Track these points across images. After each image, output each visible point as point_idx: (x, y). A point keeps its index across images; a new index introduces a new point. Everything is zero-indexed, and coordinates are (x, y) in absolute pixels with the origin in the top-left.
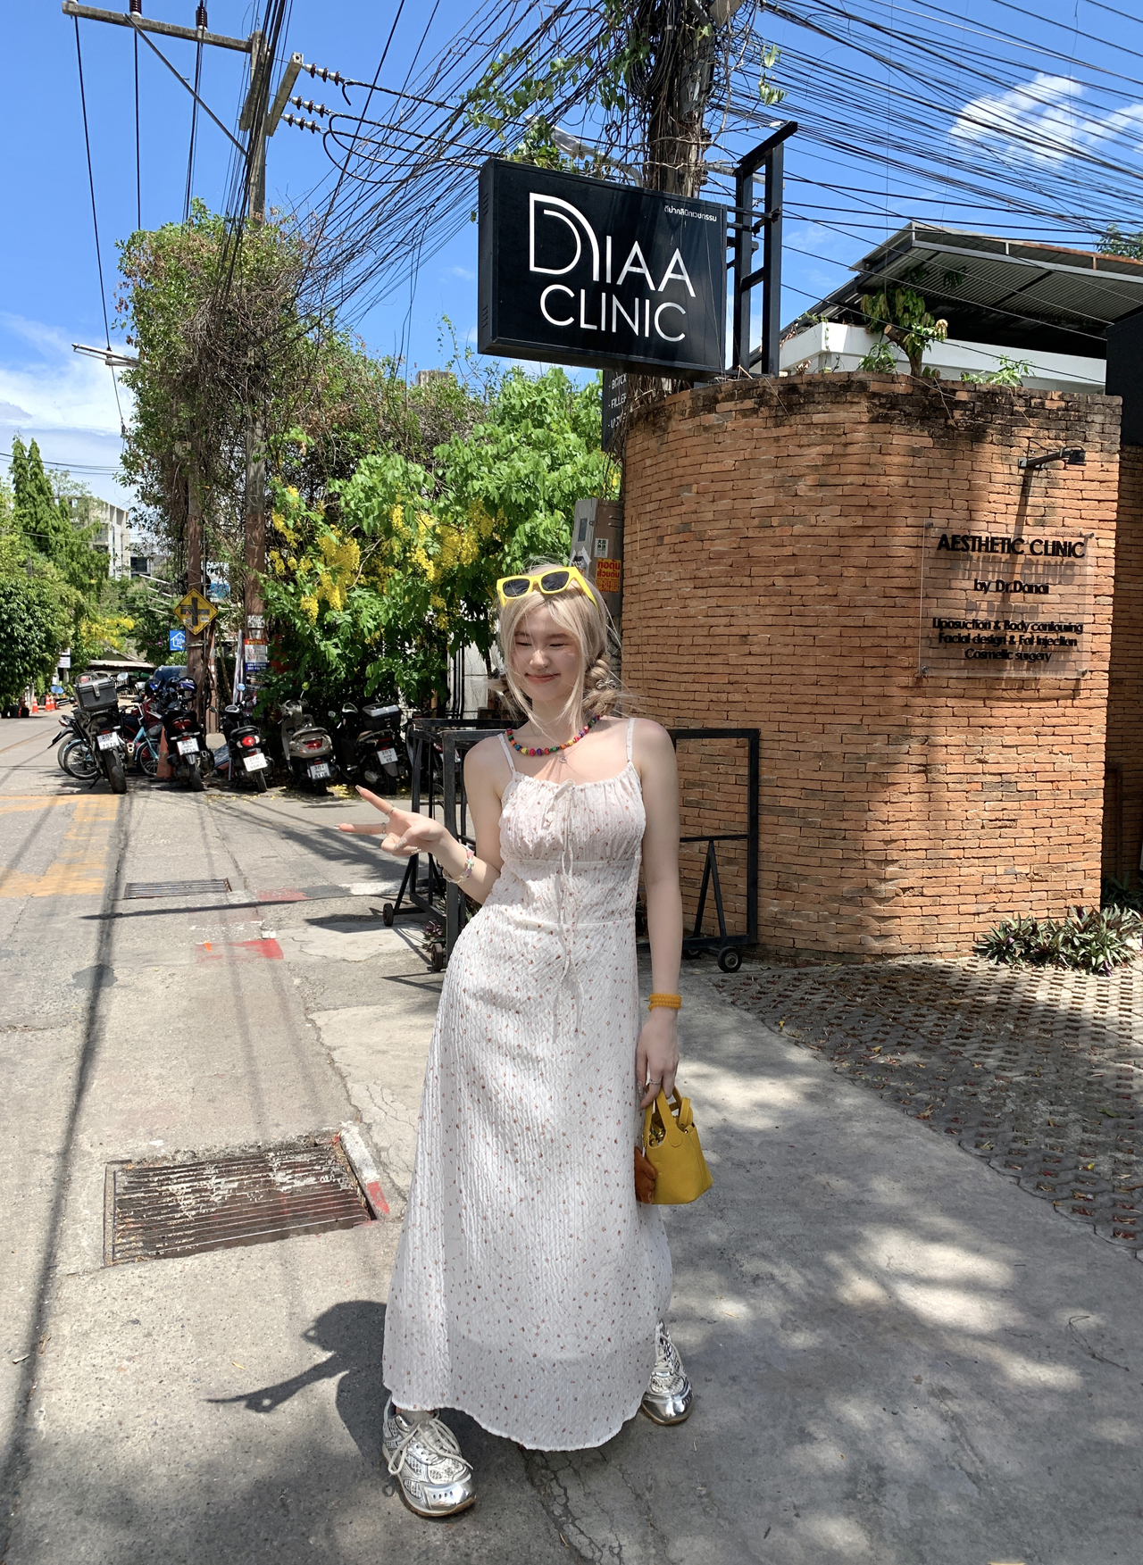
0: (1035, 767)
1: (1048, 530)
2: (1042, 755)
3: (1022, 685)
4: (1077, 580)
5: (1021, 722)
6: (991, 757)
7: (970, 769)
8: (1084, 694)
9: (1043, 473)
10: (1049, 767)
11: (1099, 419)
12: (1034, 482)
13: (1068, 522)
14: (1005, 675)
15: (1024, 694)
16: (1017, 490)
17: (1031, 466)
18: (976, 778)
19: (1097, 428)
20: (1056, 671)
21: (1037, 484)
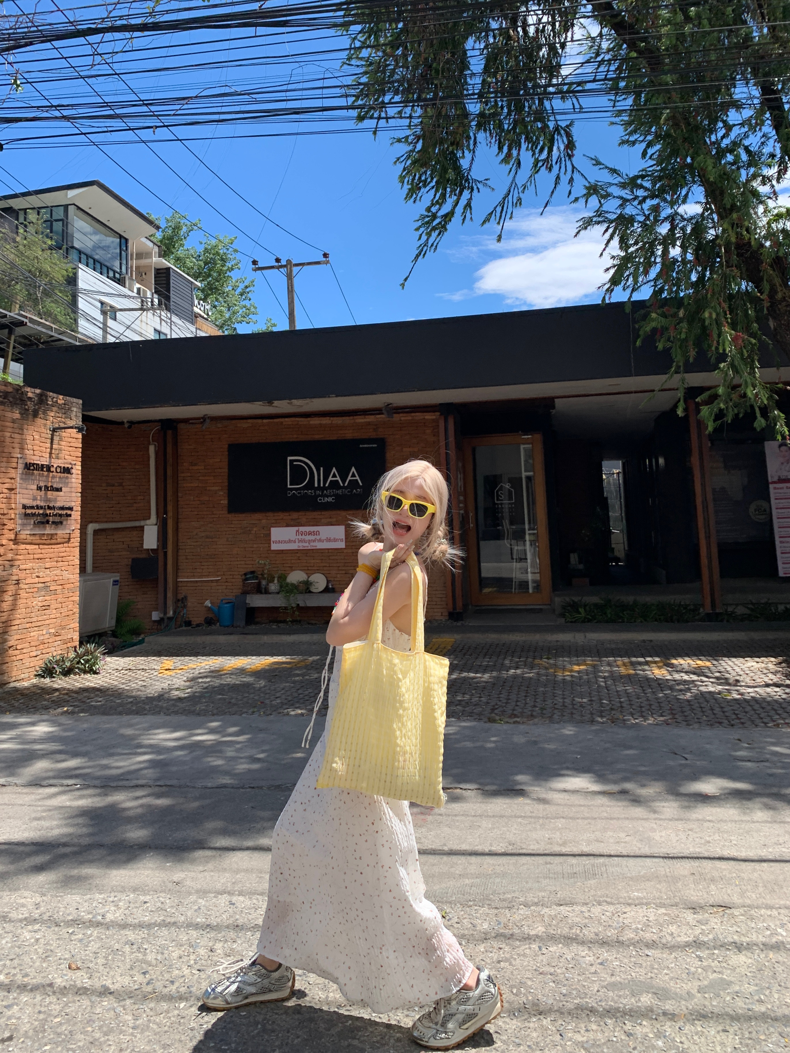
0: (56, 578)
1: (60, 461)
2: (58, 572)
3: (52, 536)
4: (70, 485)
5: (52, 555)
6: (41, 574)
7: (33, 581)
8: (72, 540)
9: (57, 434)
10: (61, 578)
11: (75, 409)
12: (55, 438)
13: (66, 457)
14: (46, 532)
15: (53, 541)
16: (49, 441)
17: (54, 430)
18: (36, 586)
19: (74, 413)
20: (63, 530)
21: (56, 439)
